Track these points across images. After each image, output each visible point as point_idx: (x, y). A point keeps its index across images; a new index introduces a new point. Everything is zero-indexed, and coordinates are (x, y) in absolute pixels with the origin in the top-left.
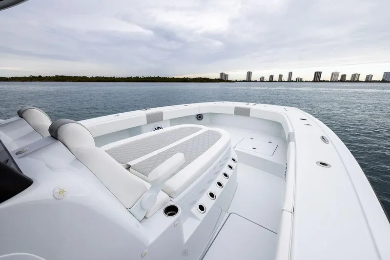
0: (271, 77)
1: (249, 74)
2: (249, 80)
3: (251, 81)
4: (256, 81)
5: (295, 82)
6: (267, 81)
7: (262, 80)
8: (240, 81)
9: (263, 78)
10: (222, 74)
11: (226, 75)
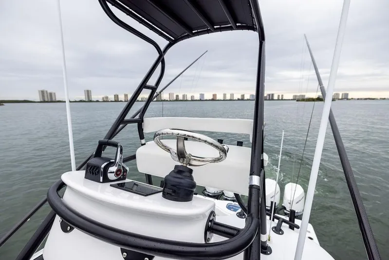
0: (116, 96)
1: (88, 93)
2: (88, 100)
3: (91, 101)
4: (98, 101)
5: (140, 101)
6: (111, 101)
7: (105, 99)
8: (76, 102)
9: (107, 97)
10: (42, 93)
11: (51, 94)
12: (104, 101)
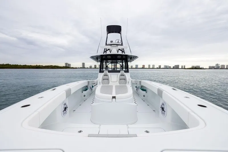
0: (95, 66)
1: (83, 64)
2: (83, 67)
3: (85, 68)
4: (88, 68)
6: (93, 68)
7: (91, 67)
8: (79, 68)
9: (91, 66)
10: (66, 64)
11: (69, 64)
12: (90, 68)
